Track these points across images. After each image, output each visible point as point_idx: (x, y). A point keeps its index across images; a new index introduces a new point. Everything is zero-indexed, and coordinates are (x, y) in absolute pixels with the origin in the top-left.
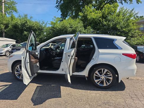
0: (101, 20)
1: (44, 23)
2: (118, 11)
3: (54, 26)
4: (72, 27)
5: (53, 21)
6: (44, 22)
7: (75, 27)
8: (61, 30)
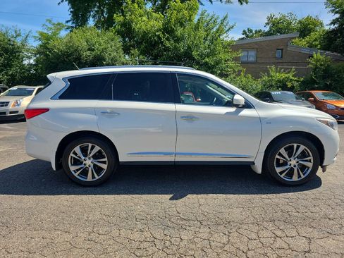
0: (162, 36)
1: (19, 35)
2: (196, 19)
3: (48, 43)
4: (93, 50)
5: (45, 31)
6: (18, 32)
7: (100, 48)
8: (64, 55)
